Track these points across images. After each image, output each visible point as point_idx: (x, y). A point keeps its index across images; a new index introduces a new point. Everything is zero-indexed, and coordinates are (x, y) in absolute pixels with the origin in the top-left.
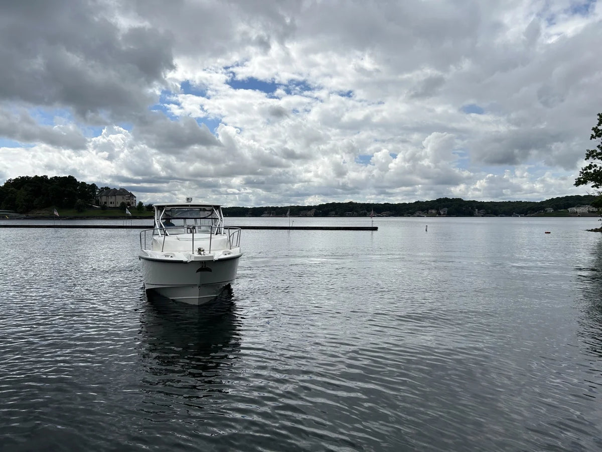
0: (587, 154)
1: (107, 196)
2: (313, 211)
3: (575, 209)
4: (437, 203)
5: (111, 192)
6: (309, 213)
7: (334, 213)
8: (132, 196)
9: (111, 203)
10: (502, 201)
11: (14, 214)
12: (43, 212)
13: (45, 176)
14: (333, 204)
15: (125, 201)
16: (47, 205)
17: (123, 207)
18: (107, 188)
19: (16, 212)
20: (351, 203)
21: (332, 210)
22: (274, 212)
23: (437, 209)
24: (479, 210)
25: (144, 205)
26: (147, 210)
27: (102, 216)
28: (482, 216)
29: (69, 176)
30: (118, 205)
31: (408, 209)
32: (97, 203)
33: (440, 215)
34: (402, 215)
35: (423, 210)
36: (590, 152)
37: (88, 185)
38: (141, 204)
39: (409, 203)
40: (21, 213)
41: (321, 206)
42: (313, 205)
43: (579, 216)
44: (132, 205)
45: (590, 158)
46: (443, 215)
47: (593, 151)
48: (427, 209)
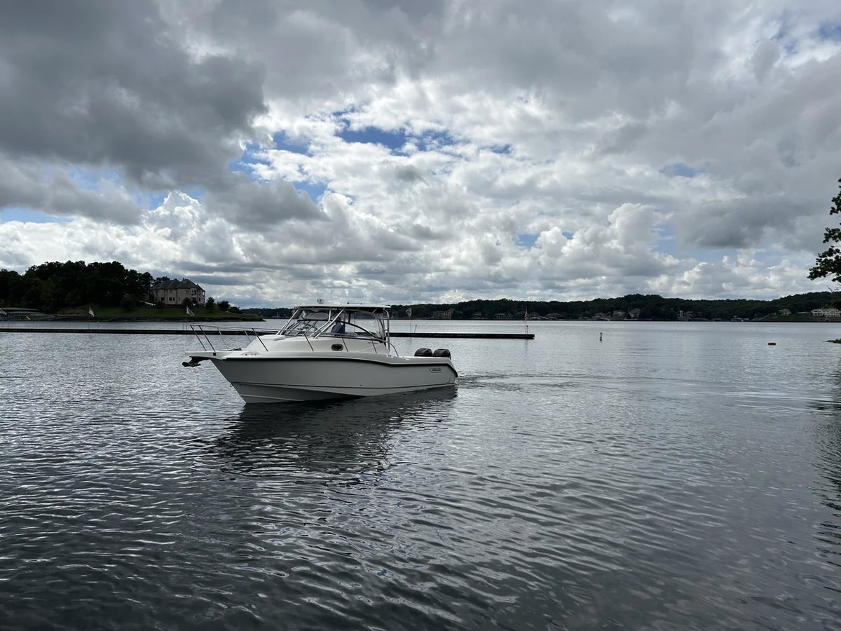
0: (826, 234)
1: (165, 289)
2: (450, 312)
3: (821, 311)
4: (625, 301)
5: (171, 284)
6: (445, 314)
7: (479, 314)
8: (199, 289)
9: (171, 299)
10: (718, 299)
11: (38, 314)
12: (78, 312)
13: (81, 262)
14: (479, 301)
15: (190, 297)
16: (83, 302)
17: (187, 303)
18: (165, 279)
19: (41, 311)
20: (504, 301)
21: (476, 311)
22: (396, 312)
23: (626, 310)
24: (685, 311)
25: (216, 302)
26: (220, 309)
27: (159, 317)
28: (689, 321)
29: (114, 262)
30: (180, 303)
32: (152, 299)
33: (629, 318)
34: (575, 318)
35: (604, 312)
36: (830, 232)
37: (140, 274)
38: (211, 300)
39: (586, 302)
40: (48, 312)
41: (462, 305)
42: (451, 302)
43: (827, 321)
44: (199, 303)
45: (831, 240)
46: (634, 318)
47: (834, 231)
48: (612, 310)
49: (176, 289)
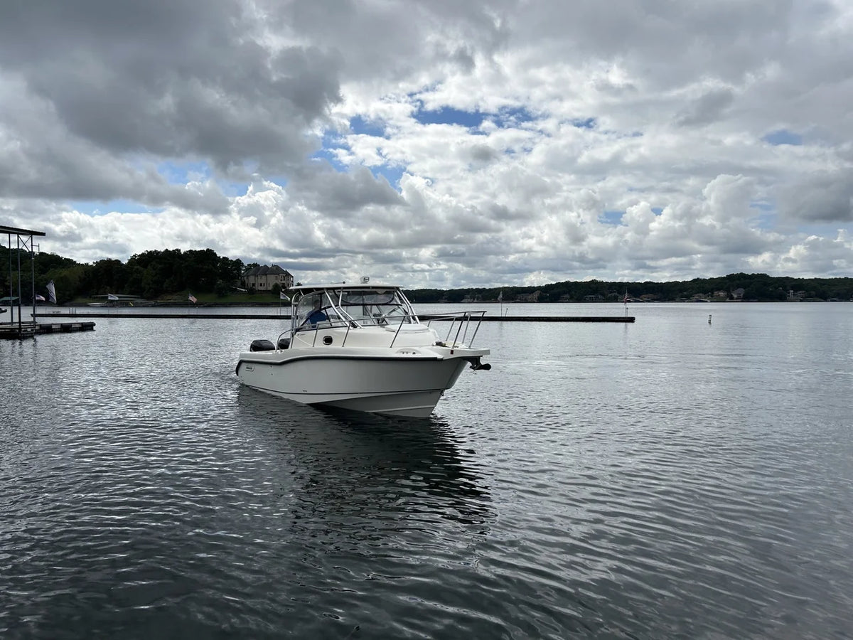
1: (256, 275)
2: (536, 294)
4: (727, 281)
5: (261, 270)
6: (531, 297)
7: (568, 296)
8: (288, 275)
9: (261, 285)
10: (834, 277)
11: (139, 301)
12: (175, 298)
13: (177, 250)
14: (567, 283)
15: (279, 282)
16: (180, 288)
17: (277, 290)
18: (255, 265)
19: (142, 298)
20: (594, 282)
21: (565, 293)
22: (480, 296)
23: (728, 290)
24: (795, 291)
27: (249, 303)
28: (801, 301)
29: (208, 250)
30: (270, 288)
31: (681, 291)
32: (243, 285)
33: (732, 299)
34: (672, 300)
35: (705, 292)
37: (231, 261)
39: (684, 282)
40: (148, 299)
41: (549, 287)
42: (536, 285)
44: (288, 288)
46: (737, 299)
48: (712, 291)
49: (266, 275)
